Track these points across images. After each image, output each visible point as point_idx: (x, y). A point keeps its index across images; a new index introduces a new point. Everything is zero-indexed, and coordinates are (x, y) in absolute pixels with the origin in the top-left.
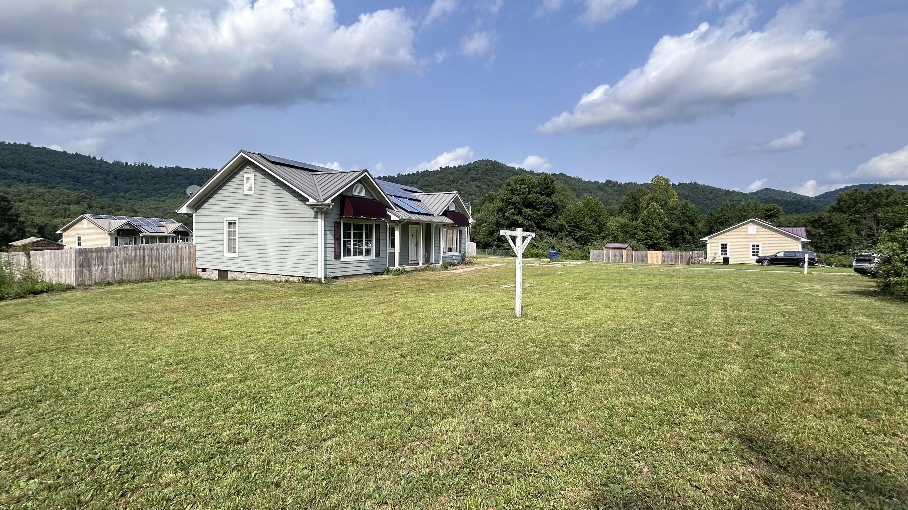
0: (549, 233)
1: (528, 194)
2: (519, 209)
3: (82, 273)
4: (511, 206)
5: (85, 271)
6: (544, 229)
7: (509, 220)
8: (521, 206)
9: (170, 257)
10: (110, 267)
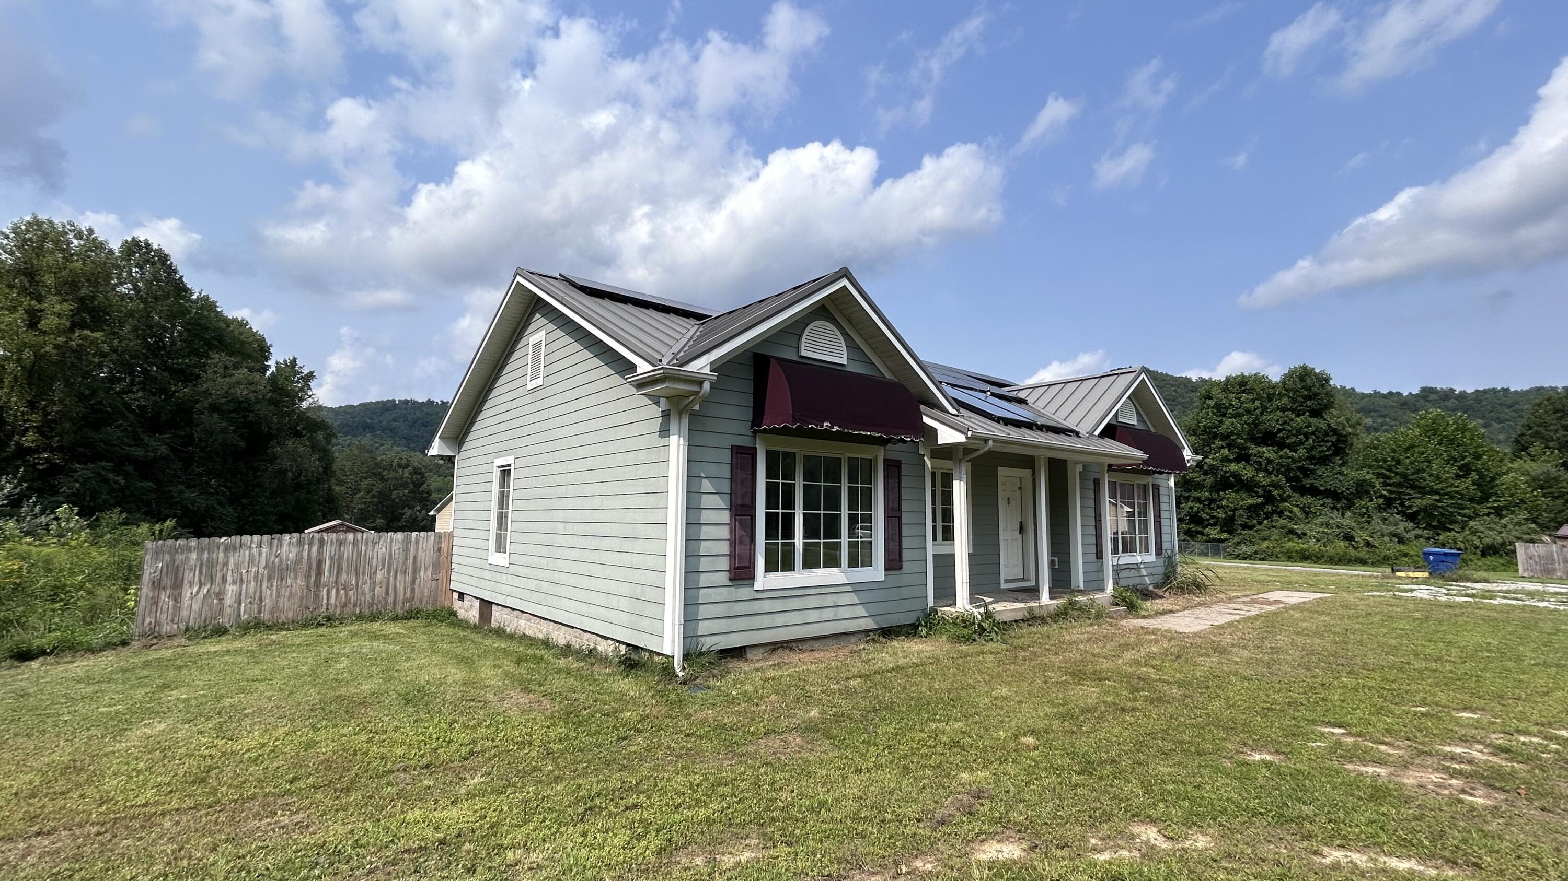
0: (1329, 501)
1: (1262, 414)
2: (1243, 448)
3: (157, 603)
4: (1218, 443)
5: (163, 596)
6: (1314, 491)
7: (1215, 474)
8: (1246, 440)
9: (387, 563)
10: (231, 589)
